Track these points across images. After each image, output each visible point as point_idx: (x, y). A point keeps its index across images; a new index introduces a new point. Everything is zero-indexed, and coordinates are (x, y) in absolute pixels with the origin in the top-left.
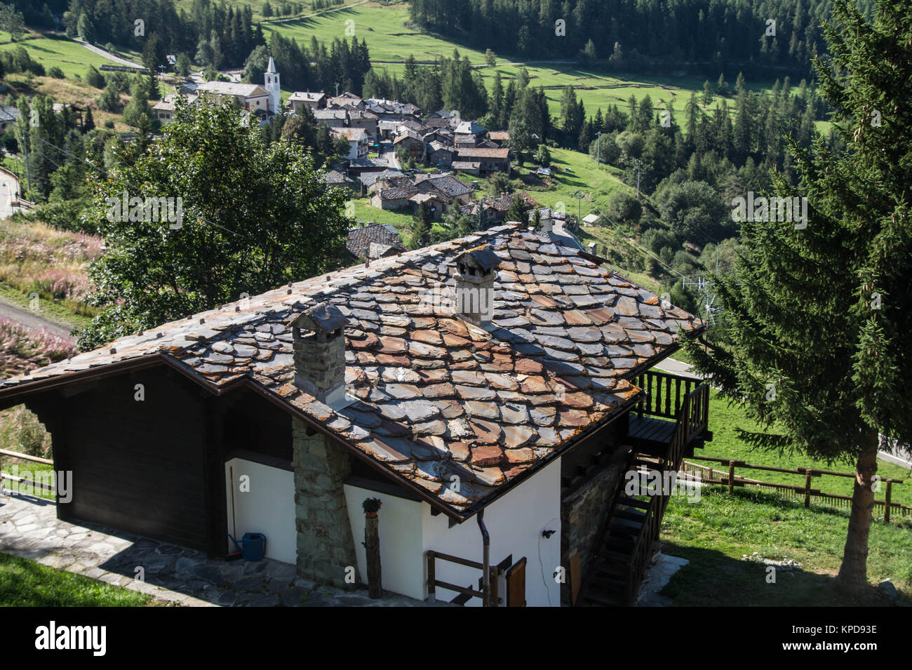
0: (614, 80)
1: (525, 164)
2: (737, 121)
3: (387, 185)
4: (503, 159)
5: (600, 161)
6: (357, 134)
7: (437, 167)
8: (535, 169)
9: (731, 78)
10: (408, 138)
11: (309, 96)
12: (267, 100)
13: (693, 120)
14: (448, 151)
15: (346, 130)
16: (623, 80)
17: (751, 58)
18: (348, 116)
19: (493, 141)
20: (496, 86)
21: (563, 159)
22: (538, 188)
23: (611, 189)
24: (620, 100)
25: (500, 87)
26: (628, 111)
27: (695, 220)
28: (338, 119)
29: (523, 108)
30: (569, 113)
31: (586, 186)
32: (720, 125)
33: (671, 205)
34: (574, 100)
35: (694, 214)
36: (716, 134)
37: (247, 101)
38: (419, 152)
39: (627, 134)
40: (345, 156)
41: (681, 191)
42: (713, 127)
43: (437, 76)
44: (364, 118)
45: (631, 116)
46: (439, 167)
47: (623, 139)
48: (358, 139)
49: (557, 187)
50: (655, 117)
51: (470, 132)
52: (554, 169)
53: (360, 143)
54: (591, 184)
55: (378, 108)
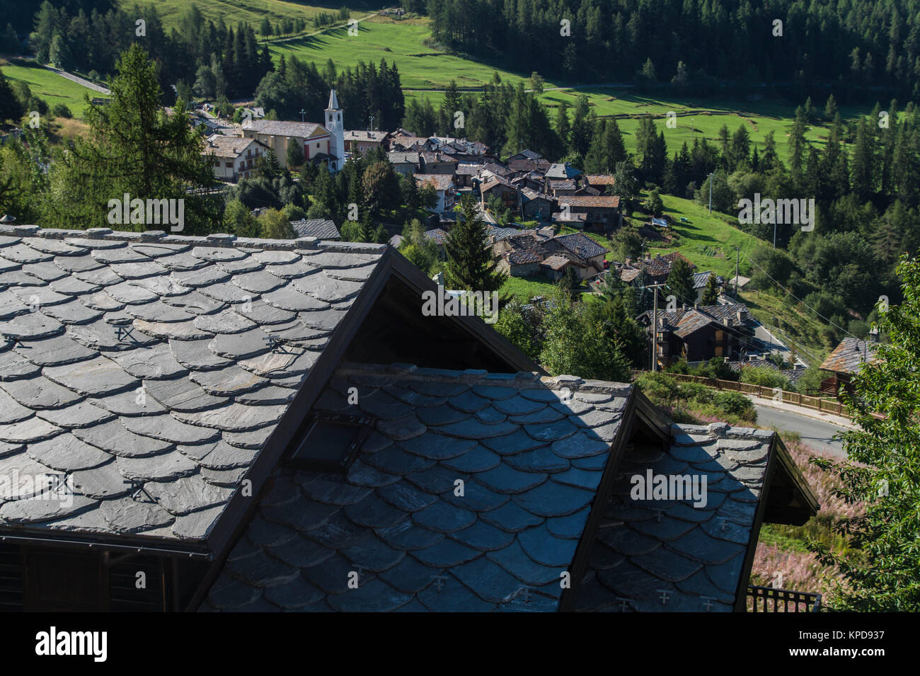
0: (682, 107)
1: (635, 214)
2: (855, 156)
3: (509, 246)
4: (613, 208)
5: (712, 209)
6: (443, 182)
7: (536, 219)
8: (649, 220)
9: (820, 102)
10: (499, 185)
11: (369, 135)
12: (329, 142)
13: (798, 154)
14: (545, 200)
15: (429, 177)
16: (691, 106)
17: (840, 78)
18: (421, 159)
19: (592, 186)
20: (561, 117)
21: (671, 207)
22: (659, 243)
23: (742, 243)
24: (696, 130)
25: (566, 118)
26: (719, 146)
27: (851, 280)
28: (410, 163)
29: (604, 144)
30: (649, 148)
31: (713, 240)
32: (833, 161)
33: (819, 262)
34: (653, 133)
35: (850, 272)
36: (829, 172)
37: (307, 143)
38: (512, 202)
39: (742, 175)
40: (432, 210)
41: (830, 245)
42: (825, 162)
43: (487, 106)
44: (442, 161)
45: (722, 151)
46: (538, 220)
47: (738, 181)
48: (446, 187)
49: (679, 241)
50: (752, 153)
51: (565, 176)
52: (668, 219)
53: (447, 192)
54: (718, 237)
55: (447, 148)
